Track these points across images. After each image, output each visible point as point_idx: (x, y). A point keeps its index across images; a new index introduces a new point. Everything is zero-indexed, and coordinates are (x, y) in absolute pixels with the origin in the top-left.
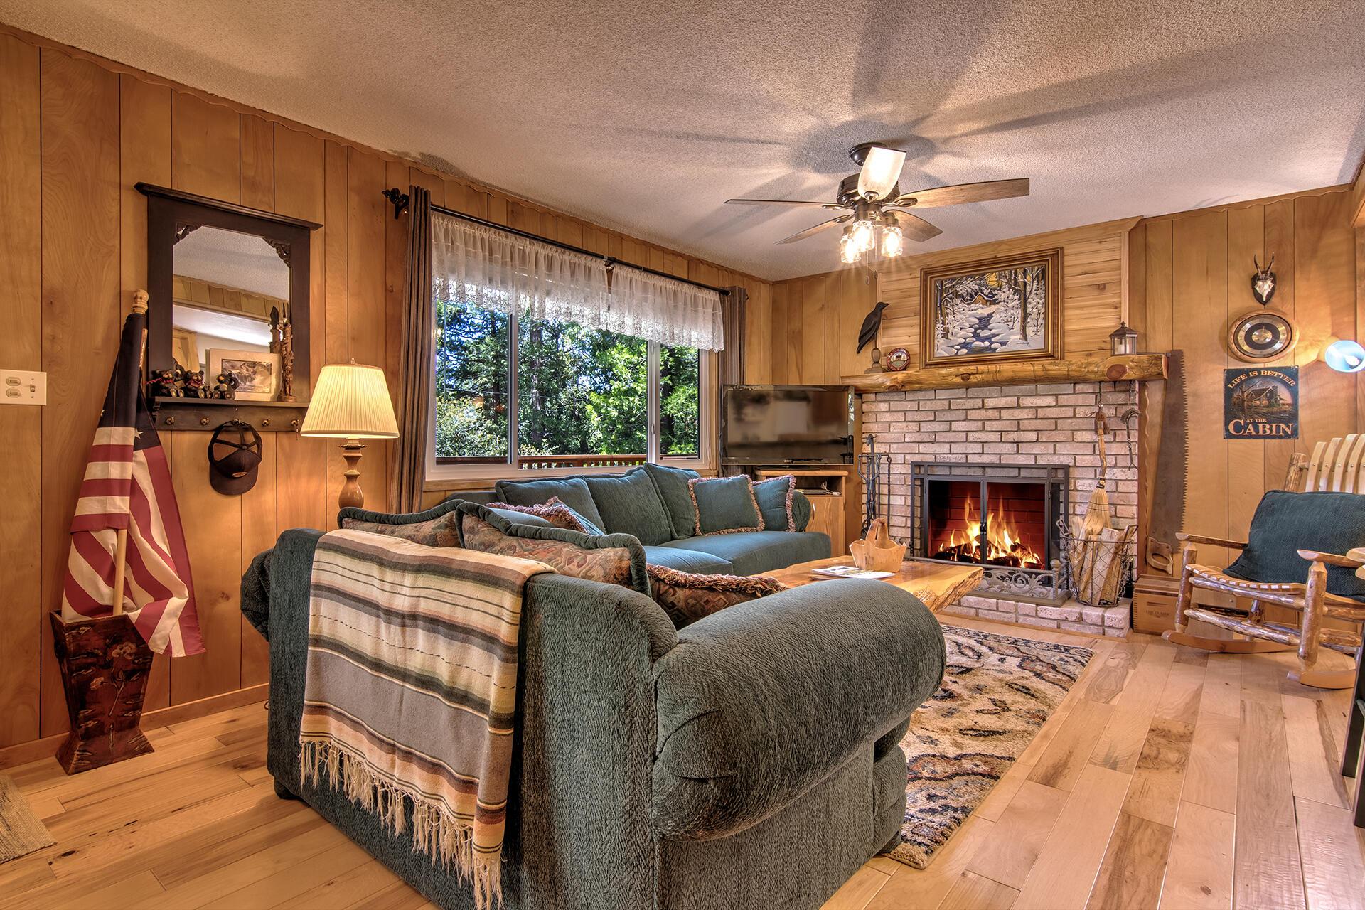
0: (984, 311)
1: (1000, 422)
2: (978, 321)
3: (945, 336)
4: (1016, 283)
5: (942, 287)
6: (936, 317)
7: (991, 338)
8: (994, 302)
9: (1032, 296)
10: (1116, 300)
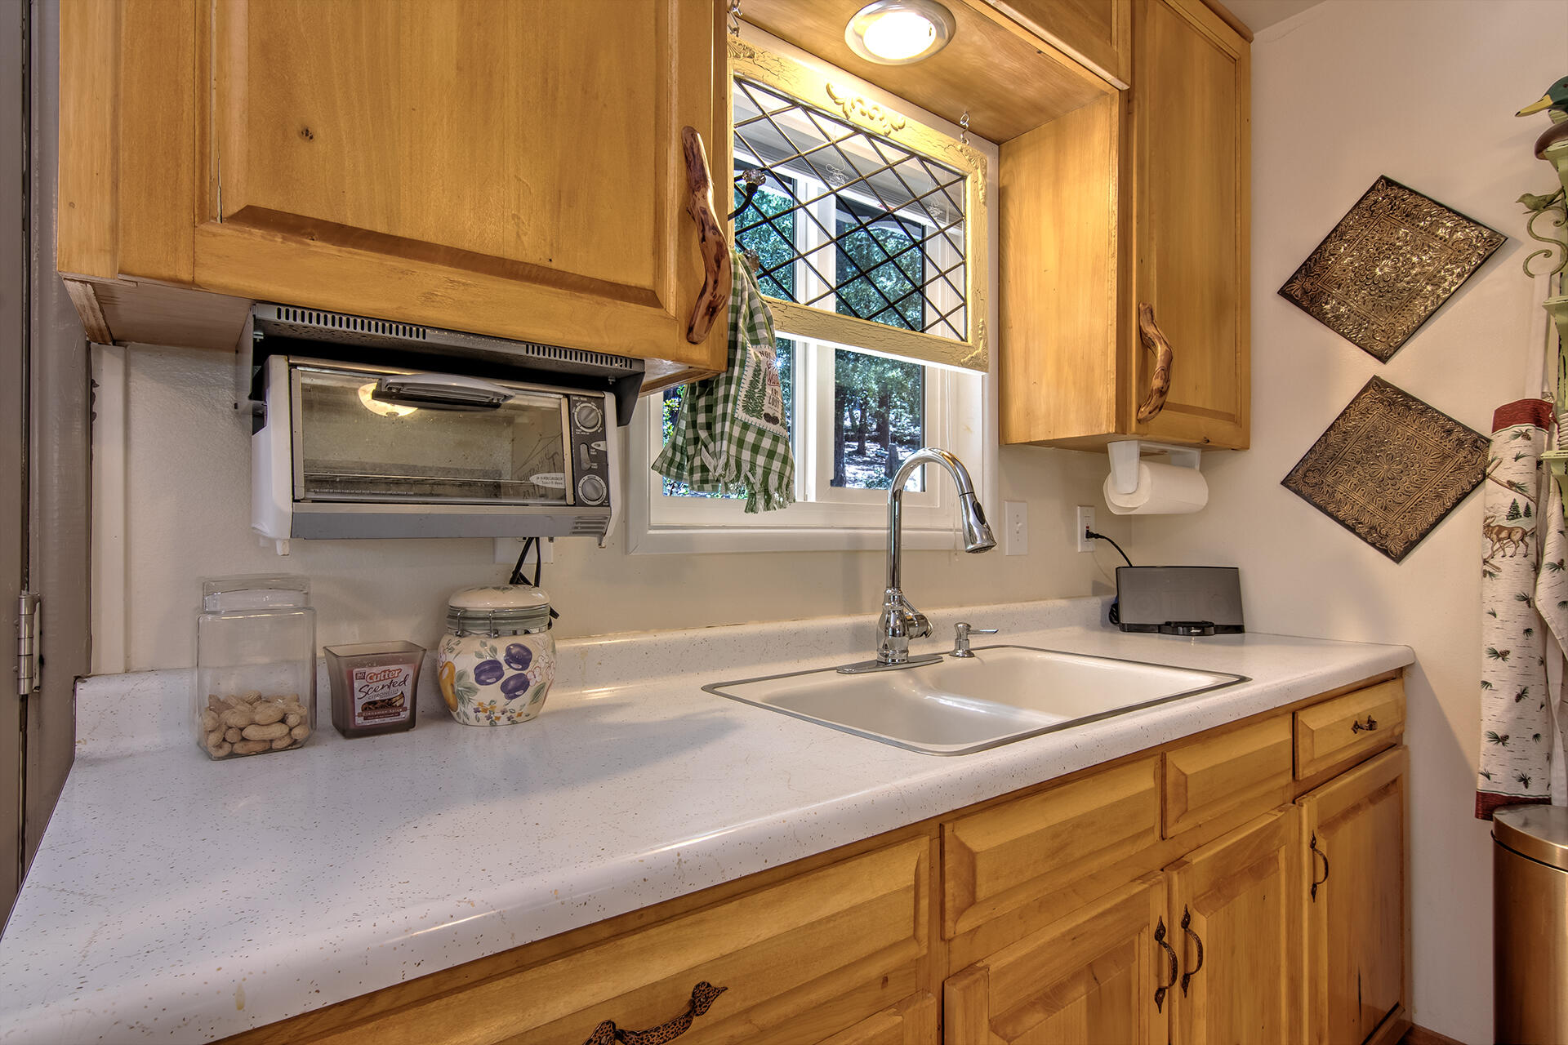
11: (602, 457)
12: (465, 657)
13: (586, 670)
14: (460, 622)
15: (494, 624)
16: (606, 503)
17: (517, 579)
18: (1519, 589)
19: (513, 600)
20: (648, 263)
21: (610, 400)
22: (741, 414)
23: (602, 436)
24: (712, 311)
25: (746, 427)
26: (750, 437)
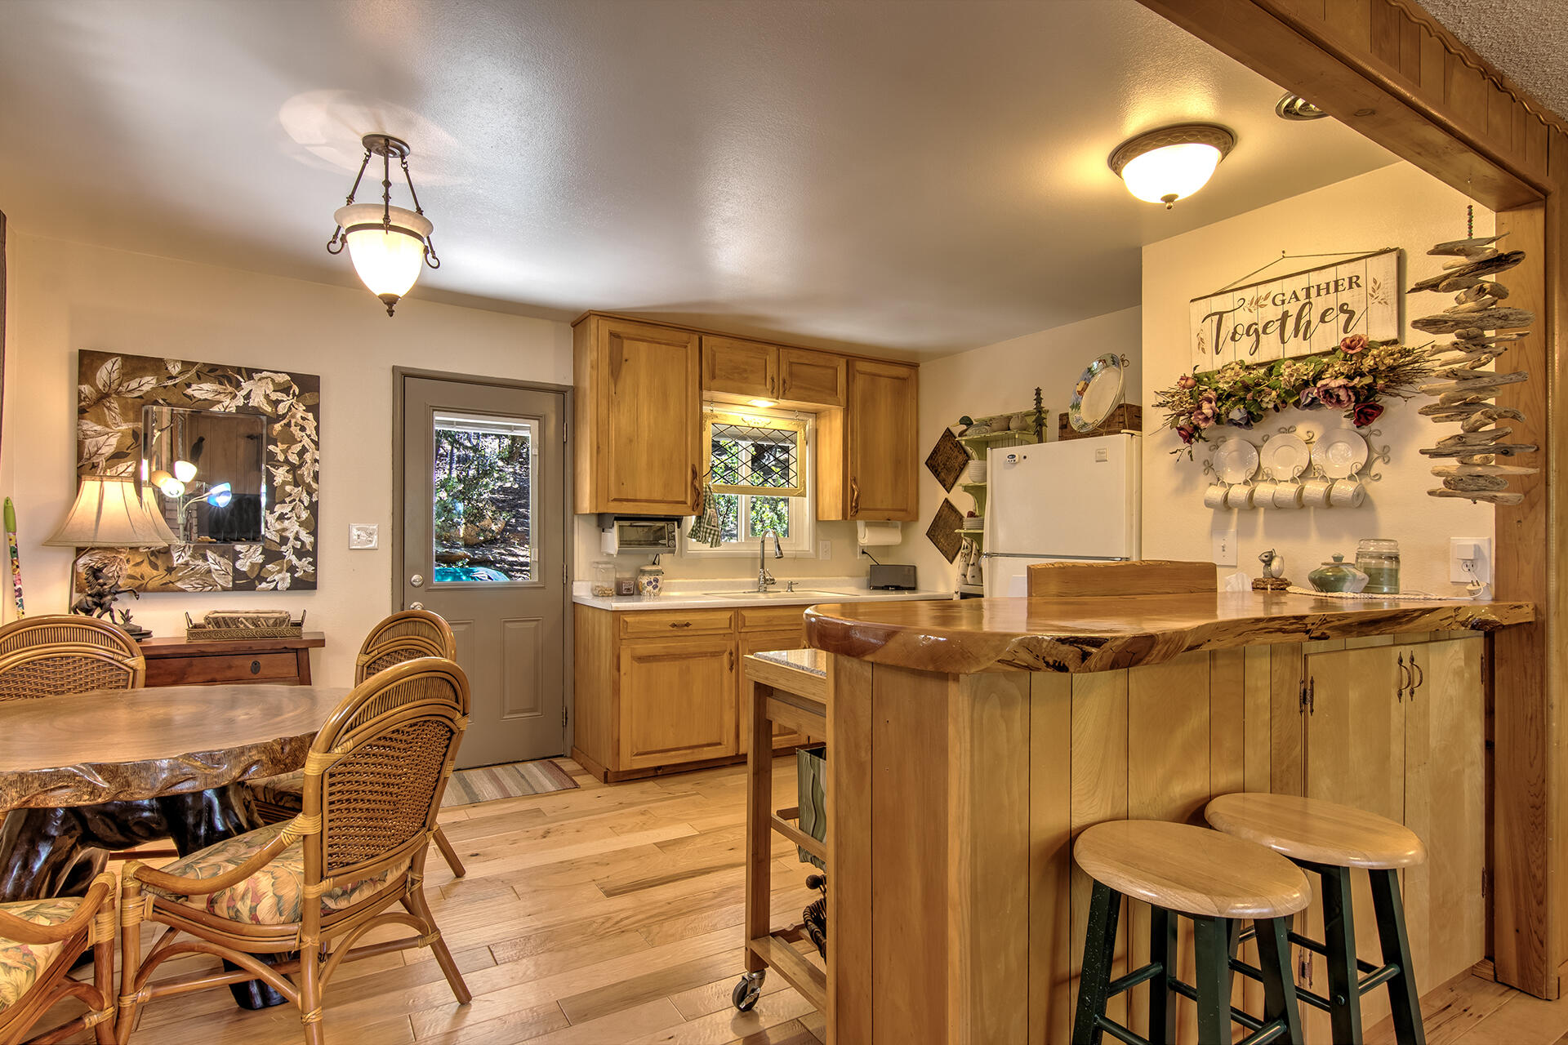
11: (674, 536)
12: (645, 580)
13: (671, 588)
14: (643, 572)
15: (651, 573)
16: (675, 546)
17: (654, 564)
18: (962, 572)
19: (654, 568)
20: (684, 496)
21: (676, 523)
22: (706, 526)
23: (674, 531)
24: (698, 505)
25: (707, 528)
26: (709, 531)
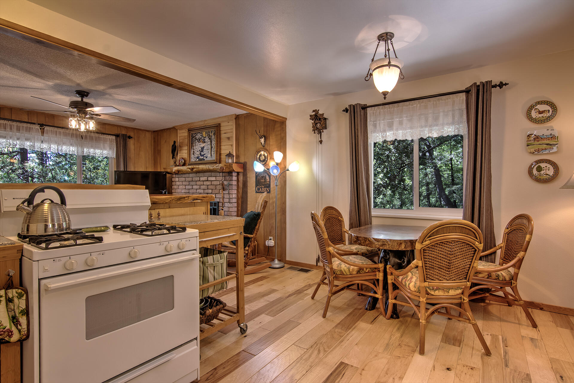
0: (202, 145)
1: (204, 186)
2: (201, 149)
3: (193, 154)
4: (209, 135)
5: (193, 136)
6: (191, 147)
7: (204, 155)
8: (204, 142)
9: (213, 140)
10: (232, 143)
